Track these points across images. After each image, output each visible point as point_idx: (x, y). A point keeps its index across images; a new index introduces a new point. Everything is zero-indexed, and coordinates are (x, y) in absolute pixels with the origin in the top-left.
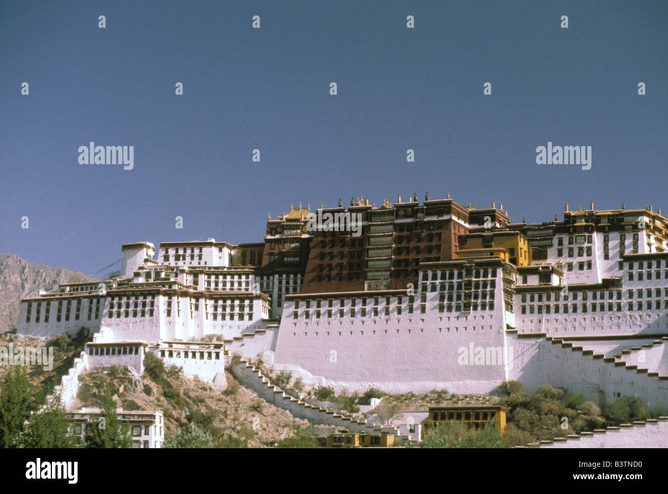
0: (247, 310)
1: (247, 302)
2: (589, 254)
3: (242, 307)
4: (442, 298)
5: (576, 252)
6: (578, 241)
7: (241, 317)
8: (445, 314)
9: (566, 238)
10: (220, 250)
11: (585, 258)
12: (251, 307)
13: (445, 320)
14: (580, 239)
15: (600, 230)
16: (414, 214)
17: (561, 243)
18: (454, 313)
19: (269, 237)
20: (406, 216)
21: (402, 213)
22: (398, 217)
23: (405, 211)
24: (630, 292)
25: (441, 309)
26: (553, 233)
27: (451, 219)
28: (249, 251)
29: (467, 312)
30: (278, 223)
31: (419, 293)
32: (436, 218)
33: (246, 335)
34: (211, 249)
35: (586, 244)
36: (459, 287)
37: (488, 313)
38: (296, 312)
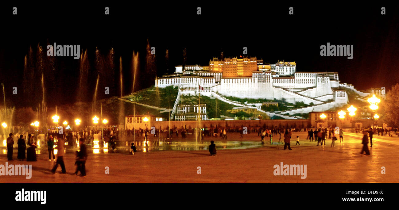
1: (212, 79)
2: (284, 71)
4: (258, 80)
5: (281, 70)
9: (278, 67)
11: (283, 72)
14: (281, 68)
15: (285, 66)
16: (248, 60)
18: (261, 83)
19: (211, 64)
20: (246, 61)
24: (297, 79)
25: (258, 82)
26: (276, 66)
27: (256, 62)
28: (205, 68)
29: (264, 82)
30: (212, 61)
31: (253, 78)
32: (253, 61)
33: (213, 86)
34: (197, 67)
35: (283, 69)
36: (262, 77)
37: (269, 83)
38: (224, 82)
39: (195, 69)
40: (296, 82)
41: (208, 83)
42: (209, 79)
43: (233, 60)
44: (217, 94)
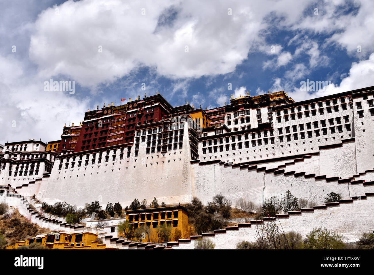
0: (35, 168)
1: (36, 164)
2: (248, 121)
3: (32, 167)
4: (149, 144)
6: (240, 115)
7: (31, 173)
8: (151, 154)
9: (232, 114)
10: (37, 145)
12: (38, 166)
13: (150, 158)
14: (242, 114)
16: (139, 106)
17: (229, 117)
18: (156, 153)
19: (64, 135)
20: (133, 108)
21: (131, 106)
22: (128, 109)
23: (133, 105)
24: (280, 130)
25: (148, 152)
26: (224, 113)
27: (159, 104)
28: (53, 145)
29: (164, 152)
30: (69, 128)
31: (134, 144)
32: (150, 106)
33: (30, 183)
34: (31, 144)
35: (246, 116)
36: (160, 137)
37: (178, 150)
38: (60, 166)
39: (25, 148)
40: (277, 140)
41: (25, 174)
42: (30, 164)
43: (103, 112)
44: (24, 200)
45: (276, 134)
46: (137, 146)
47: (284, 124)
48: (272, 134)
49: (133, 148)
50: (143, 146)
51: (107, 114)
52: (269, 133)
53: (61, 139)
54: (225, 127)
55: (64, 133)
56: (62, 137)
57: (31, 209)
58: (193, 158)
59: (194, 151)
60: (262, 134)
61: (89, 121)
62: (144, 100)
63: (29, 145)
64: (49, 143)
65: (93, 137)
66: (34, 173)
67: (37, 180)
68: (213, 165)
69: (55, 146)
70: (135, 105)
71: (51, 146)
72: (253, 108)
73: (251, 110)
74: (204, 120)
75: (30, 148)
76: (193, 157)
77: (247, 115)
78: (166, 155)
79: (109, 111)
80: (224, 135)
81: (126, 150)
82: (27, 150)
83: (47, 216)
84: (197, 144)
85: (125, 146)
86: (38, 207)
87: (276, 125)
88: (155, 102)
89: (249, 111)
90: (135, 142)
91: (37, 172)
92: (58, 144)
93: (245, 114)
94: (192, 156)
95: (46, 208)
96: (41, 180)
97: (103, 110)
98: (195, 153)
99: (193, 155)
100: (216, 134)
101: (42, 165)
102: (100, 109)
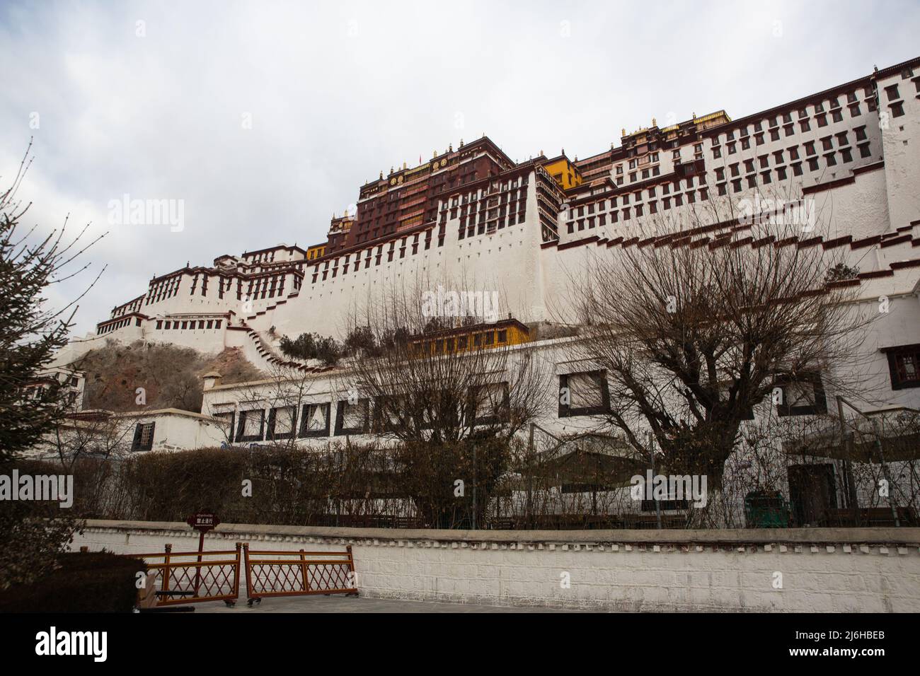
0: (278, 285)
1: (279, 278)
3: (274, 283)
4: (463, 220)
5: (639, 176)
6: (640, 163)
7: (272, 293)
8: (467, 239)
9: (625, 163)
10: (291, 254)
12: (282, 281)
13: (465, 246)
14: (643, 161)
15: (667, 146)
16: (449, 163)
17: (619, 169)
18: (477, 237)
19: (332, 233)
20: (440, 167)
21: (436, 165)
22: (432, 170)
23: (440, 163)
24: (719, 171)
25: (461, 236)
26: (610, 163)
27: (486, 156)
28: (316, 250)
29: (491, 231)
30: (340, 220)
31: (437, 224)
32: (470, 160)
33: (268, 309)
34: (282, 251)
35: (652, 164)
36: (483, 206)
37: (517, 226)
38: (315, 276)
39: (272, 259)
40: (713, 190)
41: (263, 297)
42: (270, 279)
43: (390, 182)
44: (255, 335)
45: (711, 179)
46: (443, 225)
47: (726, 160)
48: (703, 181)
49: (435, 232)
50: (453, 226)
51: (396, 184)
52: (696, 180)
53: (326, 240)
54: (609, 182)
55: (331, 230)
56: (329, 236)
57: (263, 349)
58: (545, 239)
59: (549, 227)
60: (683, 183)
61: (368, 199)
62: (460, 150)
63: (277, 253)
64: (310, 248)
65: (373, 225)
66: (277, 292)
67: (279, 303)
68: (583, 247)
69: (320, 251)
70: (444, 162)
71: (313, 252)
72: (665, 149)
73: (661, 151)
74: (570, 176)
75: (280, 256)
76: (547, 237)
77: (654, 161)
78: (495, 236)
79: (401, 178)
80: (606, 195)
81: (423, 236)
82: (275, 260)
83: (287, 359)
84: (555, 216)
85: (422, 230)
86: (275, 346)
87: (711, 164)
88: (479, 152)
89: (656, 154)
90: (438, 221)
91: (281, 290)
92: (323, 248)
93: (650, 161)
94: (543, 235)
95: (288, 347)
96: (285, 302)
97: (390, 178)
98: (550, 232)
99: (547, 233)
100: (592, 193)
101: (290, 278)
102: (385, 178)
